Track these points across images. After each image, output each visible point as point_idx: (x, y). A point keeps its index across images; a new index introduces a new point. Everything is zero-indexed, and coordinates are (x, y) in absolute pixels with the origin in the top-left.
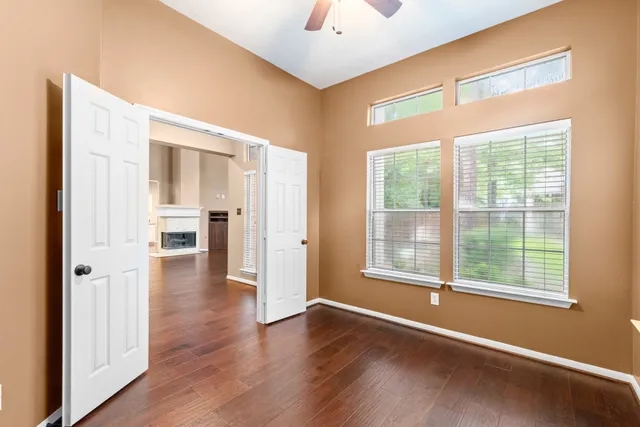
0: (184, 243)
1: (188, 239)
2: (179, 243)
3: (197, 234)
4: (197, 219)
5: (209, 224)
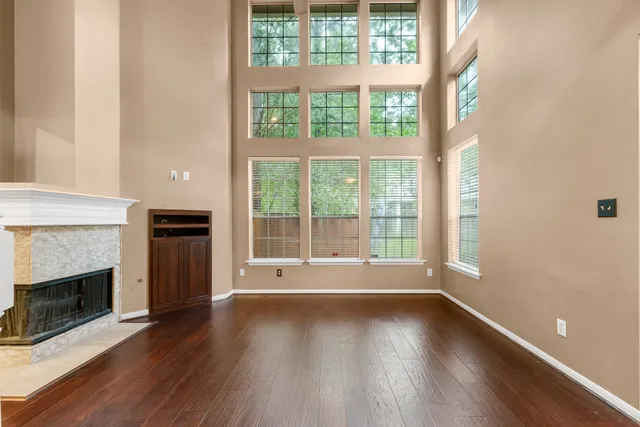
3: (117, 275)
4: (116, 232)
5: (151, 244)
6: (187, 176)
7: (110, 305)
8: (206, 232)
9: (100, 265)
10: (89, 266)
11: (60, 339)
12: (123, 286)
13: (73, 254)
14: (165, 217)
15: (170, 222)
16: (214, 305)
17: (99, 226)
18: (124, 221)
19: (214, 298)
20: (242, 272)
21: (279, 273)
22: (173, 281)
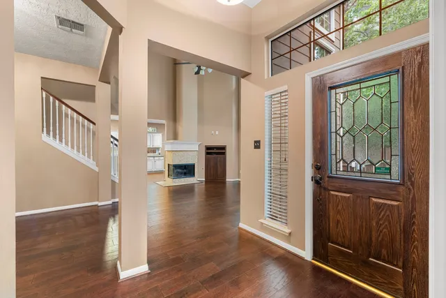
0: (185, 174)
1: (187, 170)
2: (181, 173)
3: (196, 166)
4: (196, 153)
5: (206, 157)
6: (217, 133)
7: (194, 175)
8: (224, 153)
9: (190, 162)
10: (187, 162)
11: (179, 180)
12: (198, 169)
13: (183, 158)
16: (227, 182)
17: (190, 151)
18: (198, 150)
19: (227, 180)
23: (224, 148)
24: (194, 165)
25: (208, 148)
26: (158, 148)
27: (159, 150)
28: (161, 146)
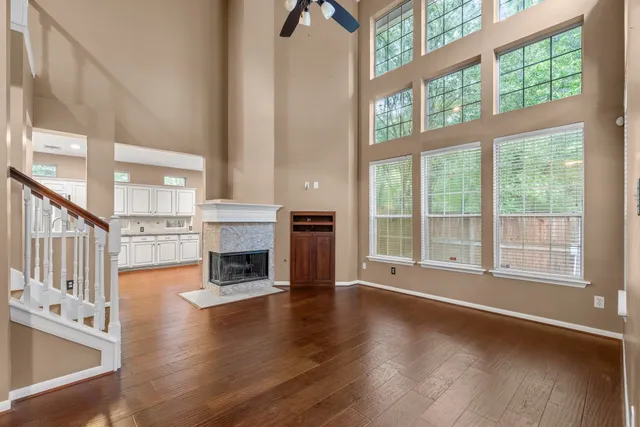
0: (248, 272)
1: (252, 265)
2: (239, 272)
3: (271, 255)
4: (271, 227)
5: (292, 236)
6: (316, 185)
7: (267, 274)
8: (331, 228)
9: (259, 247)
10: (252, 247)
11: (235, 287)
12: (275, 262)
13: (242, 239)
14: (309, 217)
15: (312, 221)
16: (336, 289)
17: (259, 223)
18: (275, 220)
19: (337, 283)
20: (364, 266)
21: (393, 271)
22: (305, 264)
23: (330, 217)
24: (267, 254)
25: (296, 217)
26: (188, 218)
27: (189, 221)
28: (194, 214)
